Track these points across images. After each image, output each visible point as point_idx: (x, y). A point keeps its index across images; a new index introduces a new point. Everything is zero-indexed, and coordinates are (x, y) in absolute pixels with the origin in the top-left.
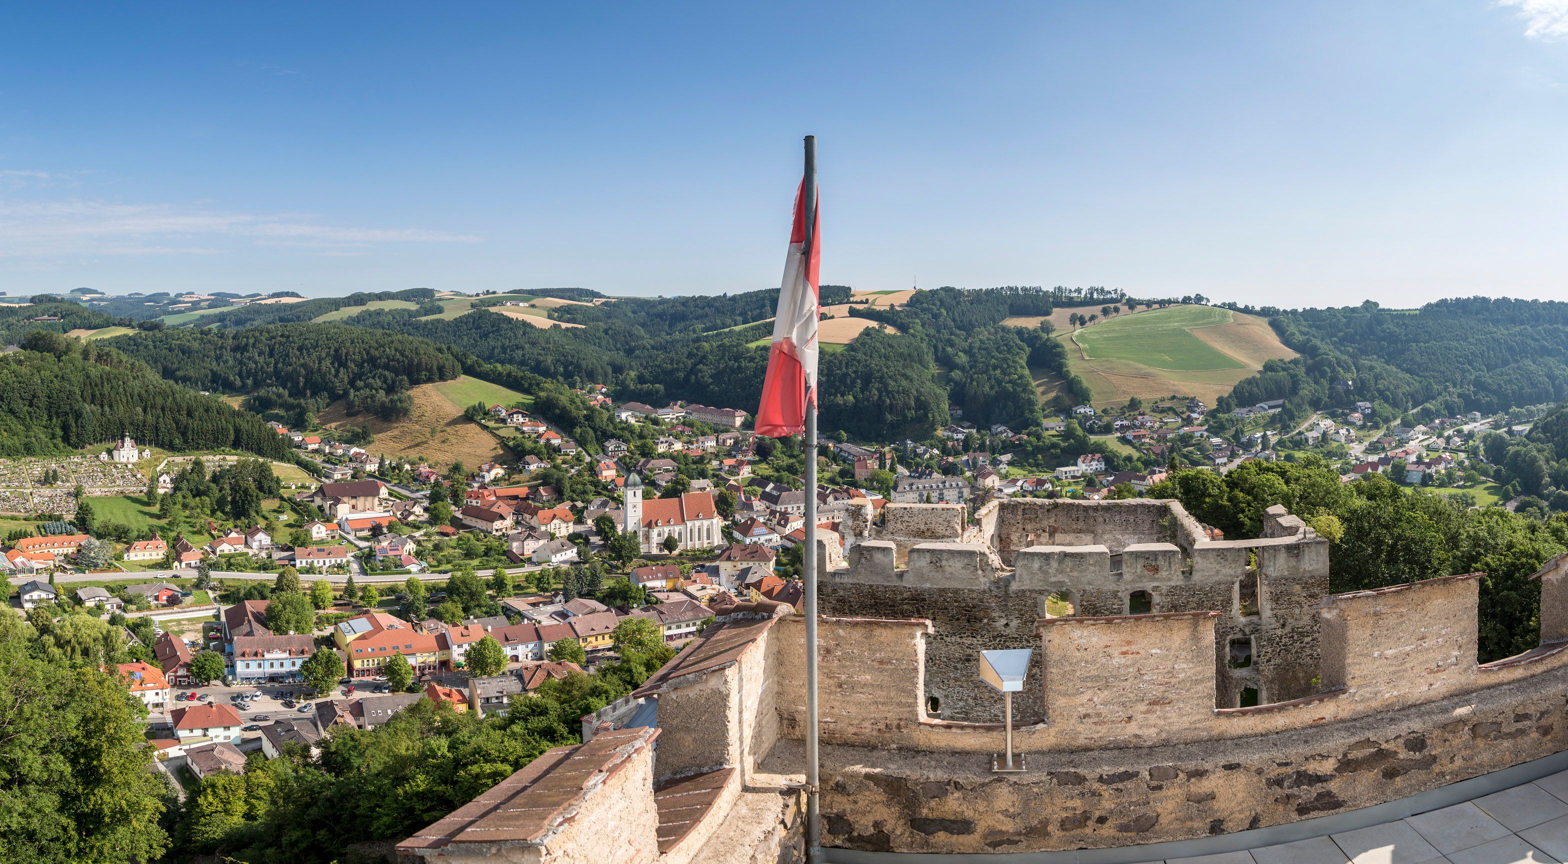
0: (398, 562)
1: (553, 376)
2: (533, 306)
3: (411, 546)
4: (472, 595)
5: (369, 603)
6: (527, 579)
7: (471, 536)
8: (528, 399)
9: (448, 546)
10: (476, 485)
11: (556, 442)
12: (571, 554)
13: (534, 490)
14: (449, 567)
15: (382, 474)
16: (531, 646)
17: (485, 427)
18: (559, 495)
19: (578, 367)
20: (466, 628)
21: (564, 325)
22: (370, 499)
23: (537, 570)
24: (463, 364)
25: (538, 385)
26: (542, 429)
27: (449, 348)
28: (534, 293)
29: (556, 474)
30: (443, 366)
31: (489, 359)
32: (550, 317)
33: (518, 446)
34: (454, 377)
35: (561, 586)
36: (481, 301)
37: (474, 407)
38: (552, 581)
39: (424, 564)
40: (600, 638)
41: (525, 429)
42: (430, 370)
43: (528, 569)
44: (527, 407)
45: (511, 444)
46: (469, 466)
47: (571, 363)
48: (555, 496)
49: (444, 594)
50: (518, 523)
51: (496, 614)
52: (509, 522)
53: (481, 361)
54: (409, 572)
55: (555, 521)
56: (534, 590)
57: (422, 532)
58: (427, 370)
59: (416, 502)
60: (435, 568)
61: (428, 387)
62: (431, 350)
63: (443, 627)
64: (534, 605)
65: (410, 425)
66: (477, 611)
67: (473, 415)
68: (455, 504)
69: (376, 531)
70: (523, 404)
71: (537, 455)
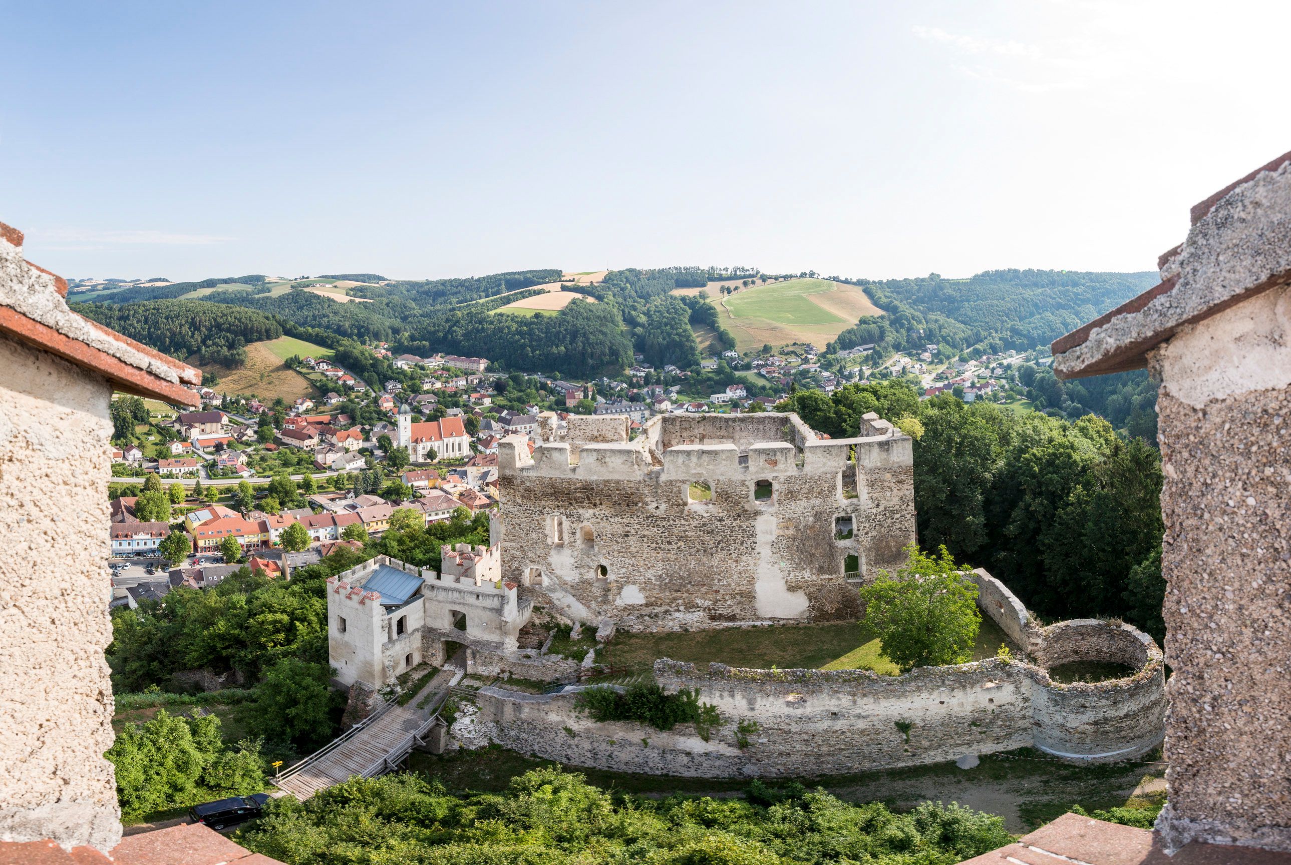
0: (234, 470)
1: (350, 336)
2: (335, 287)
3: (244, 458)
4: (287, 493)
5: (211, 499)
6: (328, 481)
7: (288, 451)
8: (330, 353)
9: (271, 458)
10: (293, 414)
11: (351, 382)
12: (361, 463)
13: (335, 418)
14: (271, 473)
15: (225, 407)
16: (329, 529)
17: (300, 373)
18: (353, 421)
19: (367, 329)
20: (281, 517)
21: (357, 300)
22: (214, 424)
23: (334, 475)
24: (284, 328)
25: (338, 342)
26: (340, 374)
27: (274, 317)
28: (336, 278)
29: (351, 405)
30: (269, 330)
31: (303, 325)
32: (347, 294)
33: (323, 385)
34: (277, 337)
35: (352, 486)
36: (298, 284)
37: (291, 359)
38: (346, 482)
39: (253, 471)
40: (379, 523)
41: (328, 373)
42: (259, 332)
43: (329, 474)
44: (329, 358)
45: (318, 384)
46: (287, 401)
47: (363, 327)
48: (350, 422)
49: (266, 493)
50: (322, 441)
51: (304, 507)
52: (316, 440)
53: (297, 326)
54: (242, 477)
55: (349, 439)
56: (333, 489)
57: (252, 448)
58: (257, 332)
59: (248, 426)
60: (261, 474)
61: (258, 345)
62: (261, 319)
63: (264, 516)
64: (332, 500)
65: (245, 372)
66: (290, 505)
67: (291, 364)
68: (277, 428)
69: (219, 448)
70: (329, 356)
71: (336, 392)
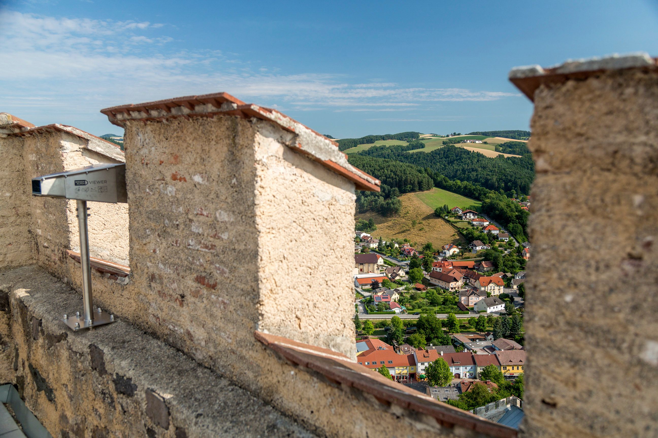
0: (387, 306)
1: (497, 189)
2: (485, 143)
3: (396, 296)
4: (433, 330)
5: (368, 332)
6: (470, 322)
7: (435, 291)
8: (478, 204)
9: (420, 297)
10: (440, 258)
11: (495, 232)
12: (501, 308)
13: (479, 263)
14: (420, 310)
15: (380, 250)
16: (469, 368)
17: (448, 221)
18: (495, 267)
19: (515, 183)
20: (427, 351)
21: (506, 156)
22: (371, 265)
23: (476, 316)
24: (435, 180)
25: (485, 194)
26: (486, 224)
27: (426, 170)
28: (486, 134)
29: (494, 254)
30: (422, 182)
31: (453, 178)
32: (496, 150)
33: (469, 234)
34: (429, 189)
35: (492, 329)
36: (450, 140)
37: (441, 208)
38: (486, 325)
39: (404, 308)
40: (515, 368)
41: (474, 223)
42: (413, 184)
43: (470, 315)
44: (476, 209)
45: (465, 232)
46: (436, 246)
47: (510, 181)
48: (492, 268)
49: (415, 328)
50: (466, 284)
51: (447, 344)
52: (460, 283)
53: (447, 179)
54: (394, 313)
55: (491, 285)
56: (474, 330)
57: (403, 287)
58: (411, 184)
59: (400, 268)
60: (411, 311)
61: (411, 195)
62: (414, 172)
63: (413, 350)
64: (473, 340)
65: (399, 219)
66: (435, 341)
67: (440, 213)
68: (426, 270)
69: (375, 285)
70: (474, 207)
71: (481, 240)
